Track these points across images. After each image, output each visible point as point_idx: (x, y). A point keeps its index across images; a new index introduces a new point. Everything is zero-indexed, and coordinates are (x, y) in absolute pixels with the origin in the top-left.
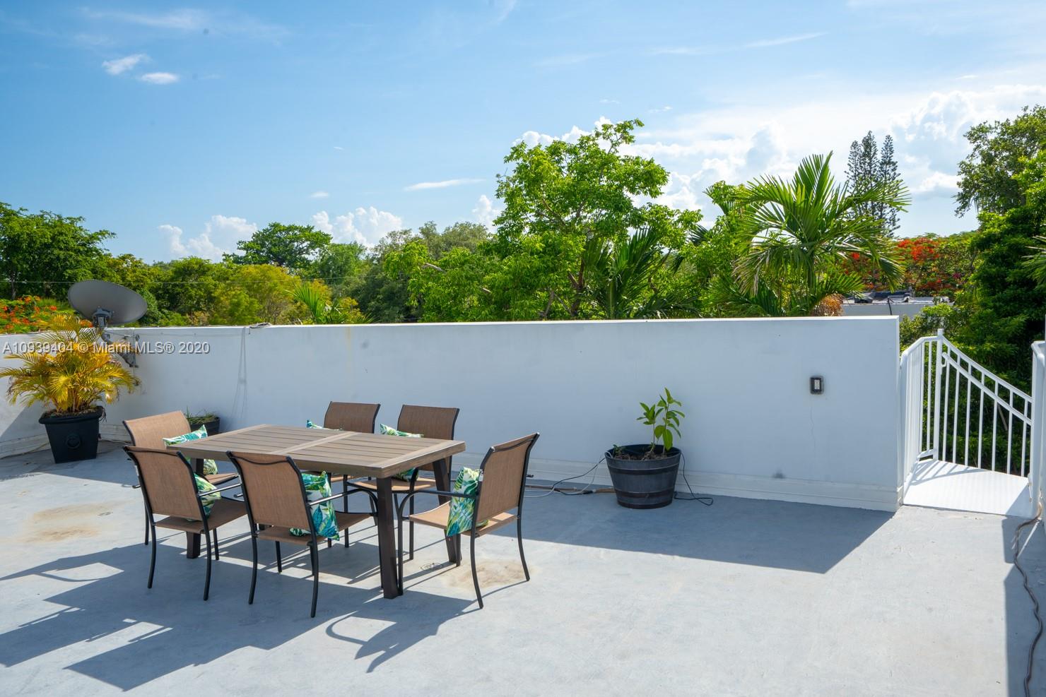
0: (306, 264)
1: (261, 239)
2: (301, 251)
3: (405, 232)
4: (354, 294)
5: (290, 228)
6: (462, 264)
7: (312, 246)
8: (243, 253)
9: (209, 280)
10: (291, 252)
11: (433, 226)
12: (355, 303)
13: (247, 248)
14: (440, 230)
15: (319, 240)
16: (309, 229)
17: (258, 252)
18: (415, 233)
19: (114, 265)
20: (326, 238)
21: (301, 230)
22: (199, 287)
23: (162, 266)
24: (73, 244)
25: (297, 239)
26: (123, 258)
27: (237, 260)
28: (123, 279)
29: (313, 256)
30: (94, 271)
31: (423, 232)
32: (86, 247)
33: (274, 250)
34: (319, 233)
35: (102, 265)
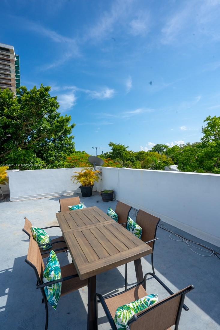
0: (163, 152)
1: (155, 147)
2: (162, 149)
3: (183, 145)
4: (171, 158)
5: (161, 145)
6: (189, 151)
7: (164, 148)
8: (152, 150)
9: (144, 155)
10: (160, 149)
11: (189, 143)
12: (172, 159)
13: (152, 149)
14: (191, 144)
15: (166, 147)
16: (164, 145)
17: (154, 150)
18: (186, 145)
19: (129, 153)
20: (167, 147)
21: (163, 145)
22: (143, 156)
23: (137, 152)
24: (123, 149)
25: (162, 147)
26: (130, 151)
27: (151, 151)
28: (130, 155)
29: (165, 150)
30: (126, 154)
31: (187, 144)
32: (125, 150)
33: (157, 149)
34: (166, 146)
35: (127, 153)
